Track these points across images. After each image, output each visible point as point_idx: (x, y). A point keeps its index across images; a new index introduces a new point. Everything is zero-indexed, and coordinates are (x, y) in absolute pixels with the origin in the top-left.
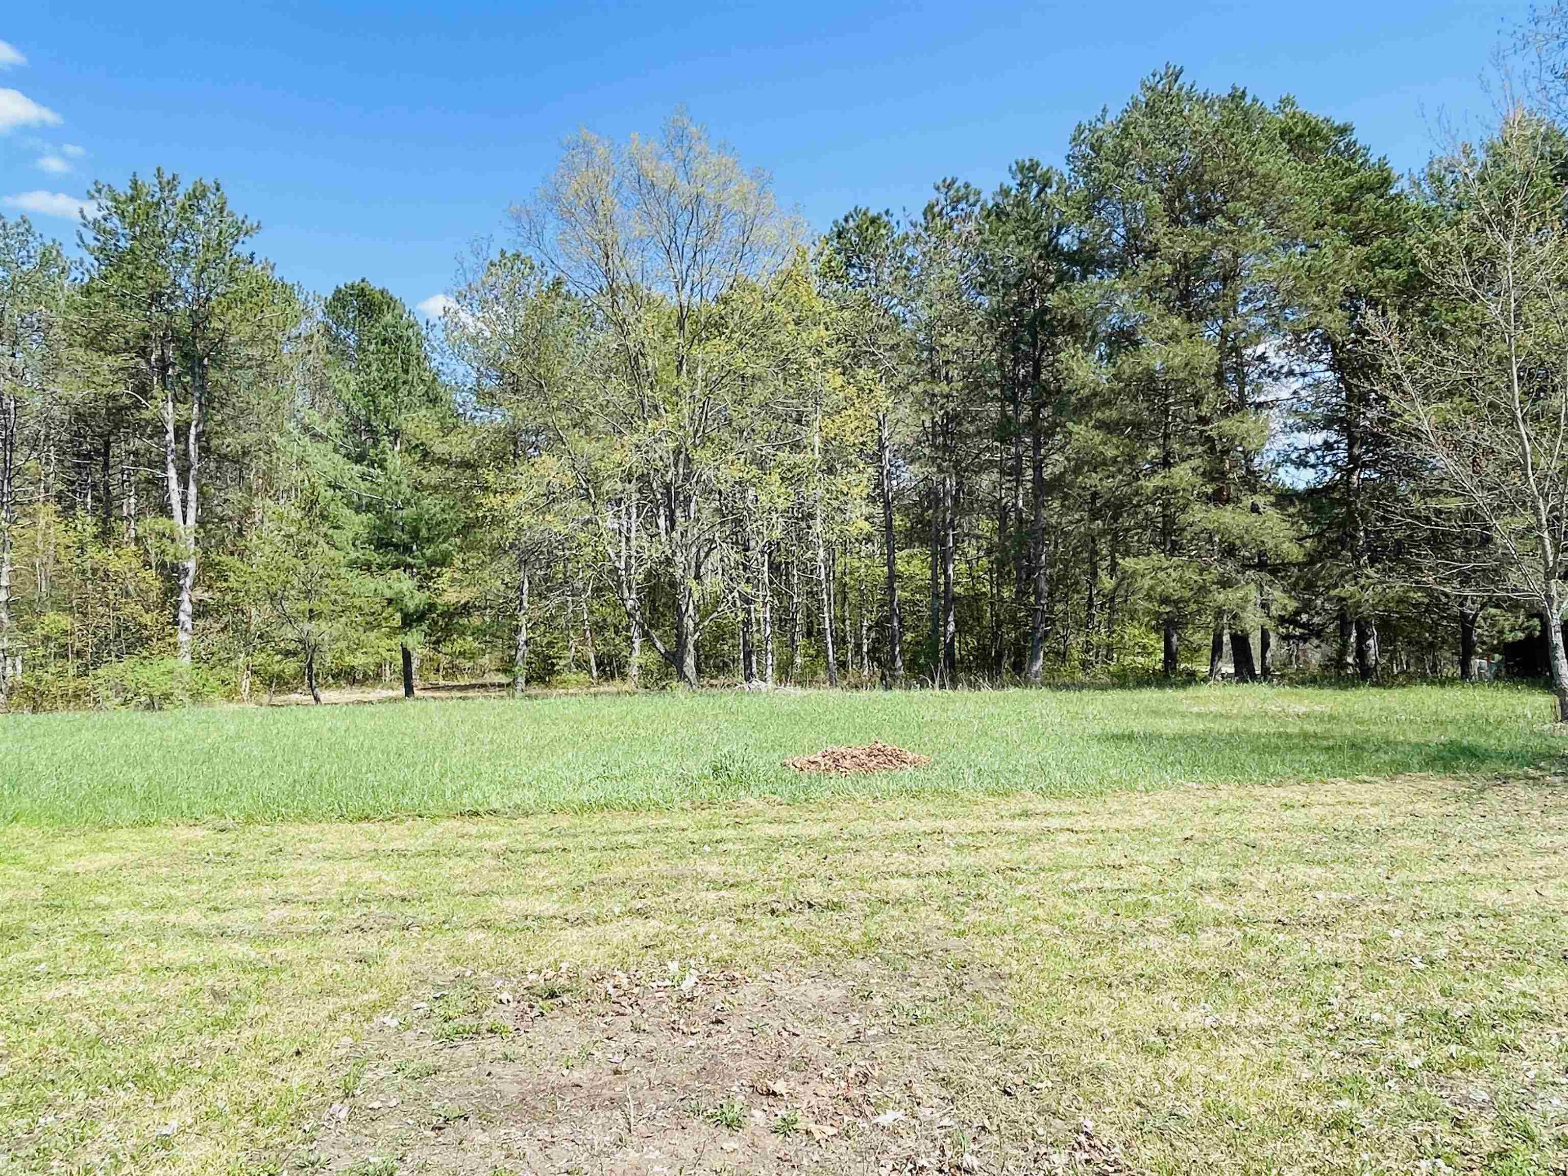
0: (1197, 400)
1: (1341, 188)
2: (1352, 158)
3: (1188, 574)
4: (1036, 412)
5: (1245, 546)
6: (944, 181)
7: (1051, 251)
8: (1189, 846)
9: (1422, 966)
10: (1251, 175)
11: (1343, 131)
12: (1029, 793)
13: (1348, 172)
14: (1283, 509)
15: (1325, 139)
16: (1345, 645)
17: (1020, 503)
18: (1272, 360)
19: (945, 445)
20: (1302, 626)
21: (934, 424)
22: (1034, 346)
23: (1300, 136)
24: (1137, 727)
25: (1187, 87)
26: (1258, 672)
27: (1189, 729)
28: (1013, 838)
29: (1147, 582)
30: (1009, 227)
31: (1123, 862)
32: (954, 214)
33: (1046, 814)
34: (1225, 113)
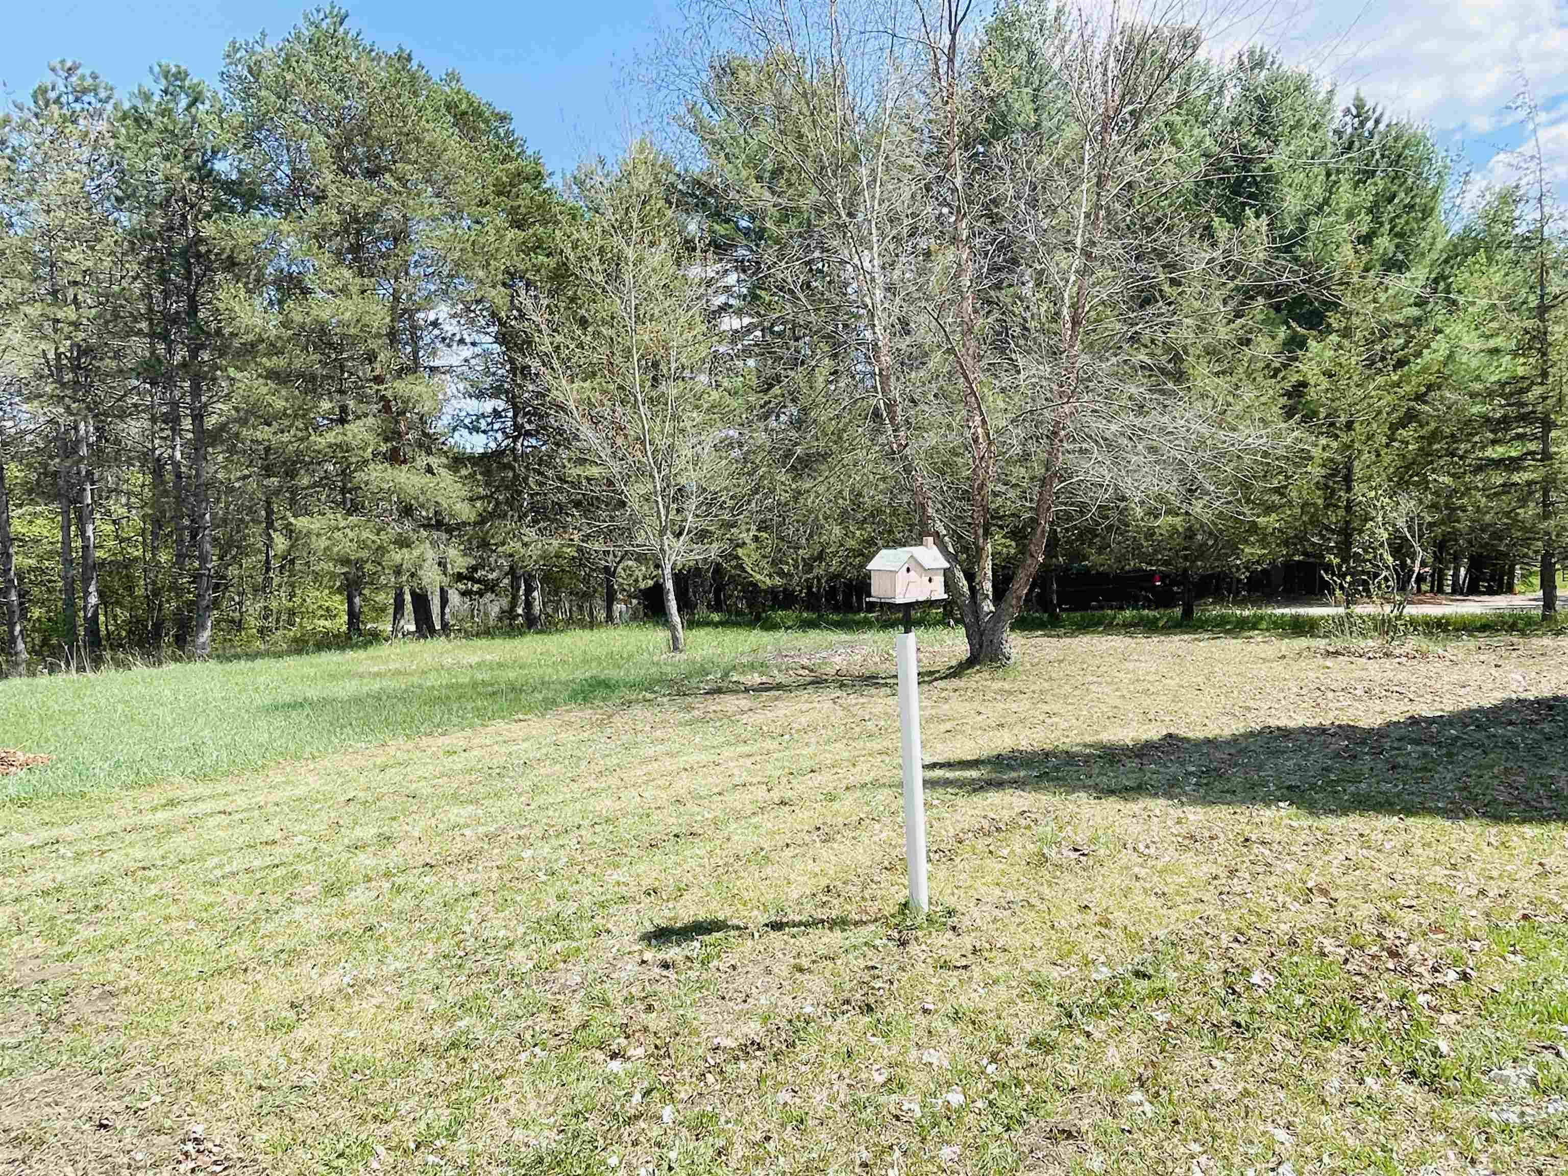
0: (371, 357)
1: (500, 172)
2: (511, 146)
3: (365, 535)
4: (194, 354)
5: (422, 506)
6: (63, 62)
7: (204, 174)
8: (351, 808)
9: (544, 878)
10: (418, 140)
11: (503, 118)
12: (178, 779)
13: (507, 158)
14: (456, 471)
15: (487, 121)
16: (515, 598)
17: (178, 455)
18: (446, 327)
19: (77, 382)
20: (478, 581)
21: (58, 356)
22: (188, 278)
23: (464, 113)
24: (312, 693)
25: (353, 33)
26: (438, 627)
27: (365, 689)
28: (149, 834)
29: (323, 543)
30: (152, 137)
31: (278, 836)
32: (78, 107)
33: (196, 800)
34: (392, 70)
